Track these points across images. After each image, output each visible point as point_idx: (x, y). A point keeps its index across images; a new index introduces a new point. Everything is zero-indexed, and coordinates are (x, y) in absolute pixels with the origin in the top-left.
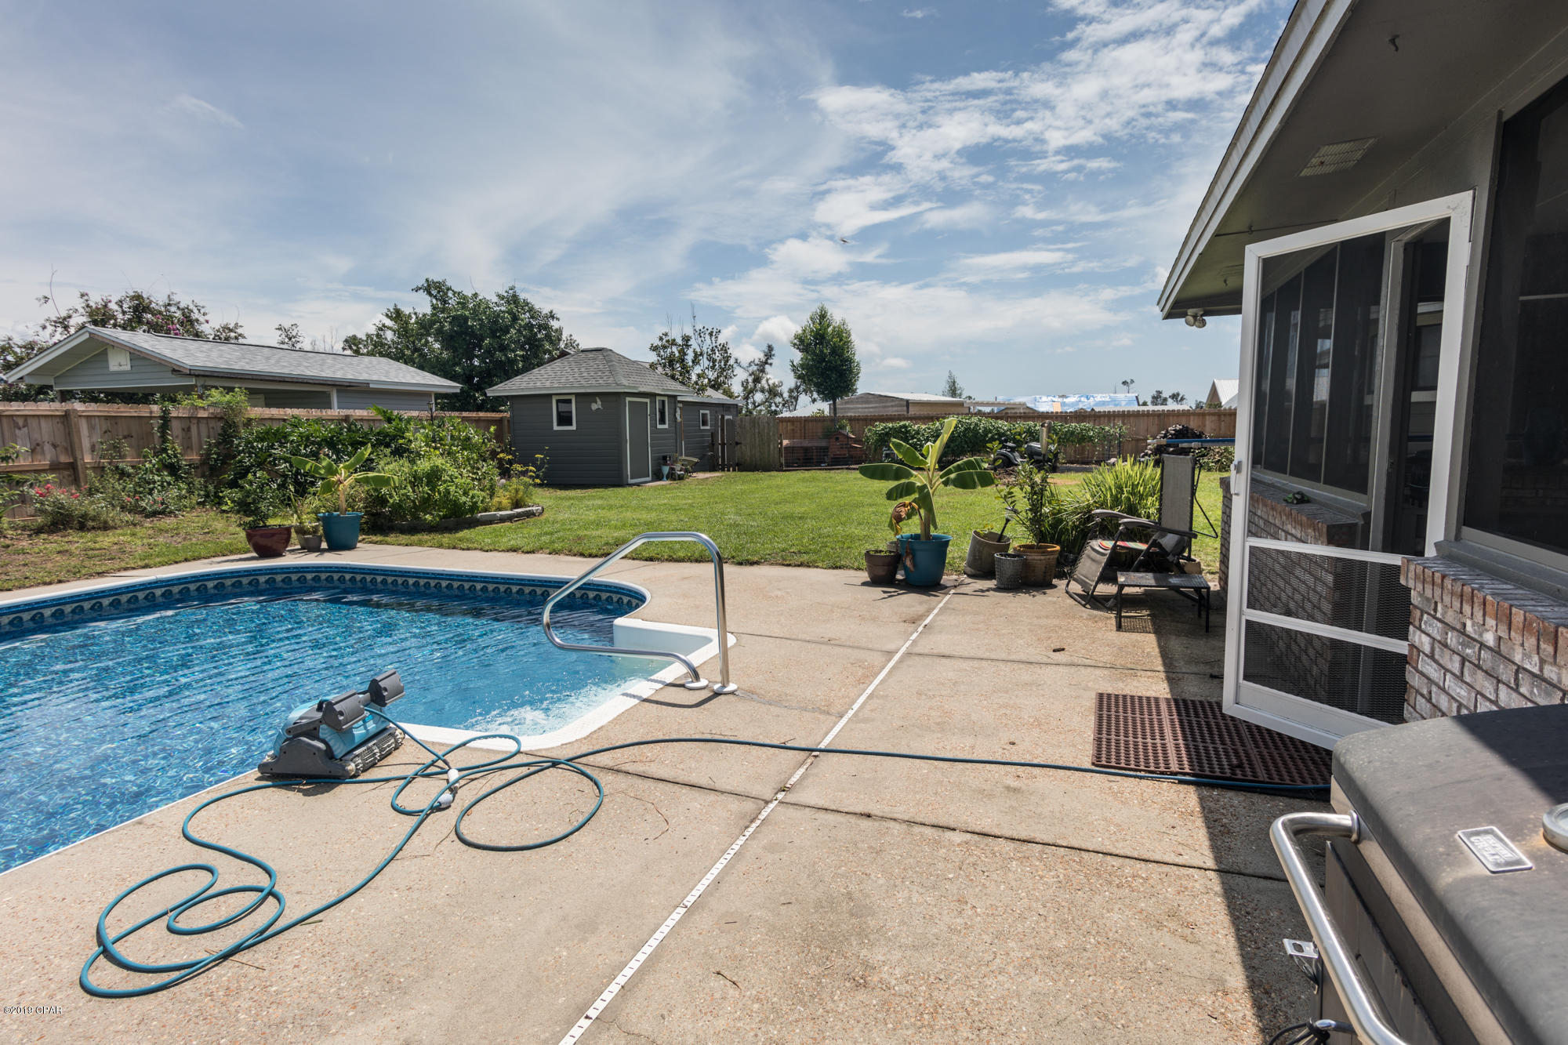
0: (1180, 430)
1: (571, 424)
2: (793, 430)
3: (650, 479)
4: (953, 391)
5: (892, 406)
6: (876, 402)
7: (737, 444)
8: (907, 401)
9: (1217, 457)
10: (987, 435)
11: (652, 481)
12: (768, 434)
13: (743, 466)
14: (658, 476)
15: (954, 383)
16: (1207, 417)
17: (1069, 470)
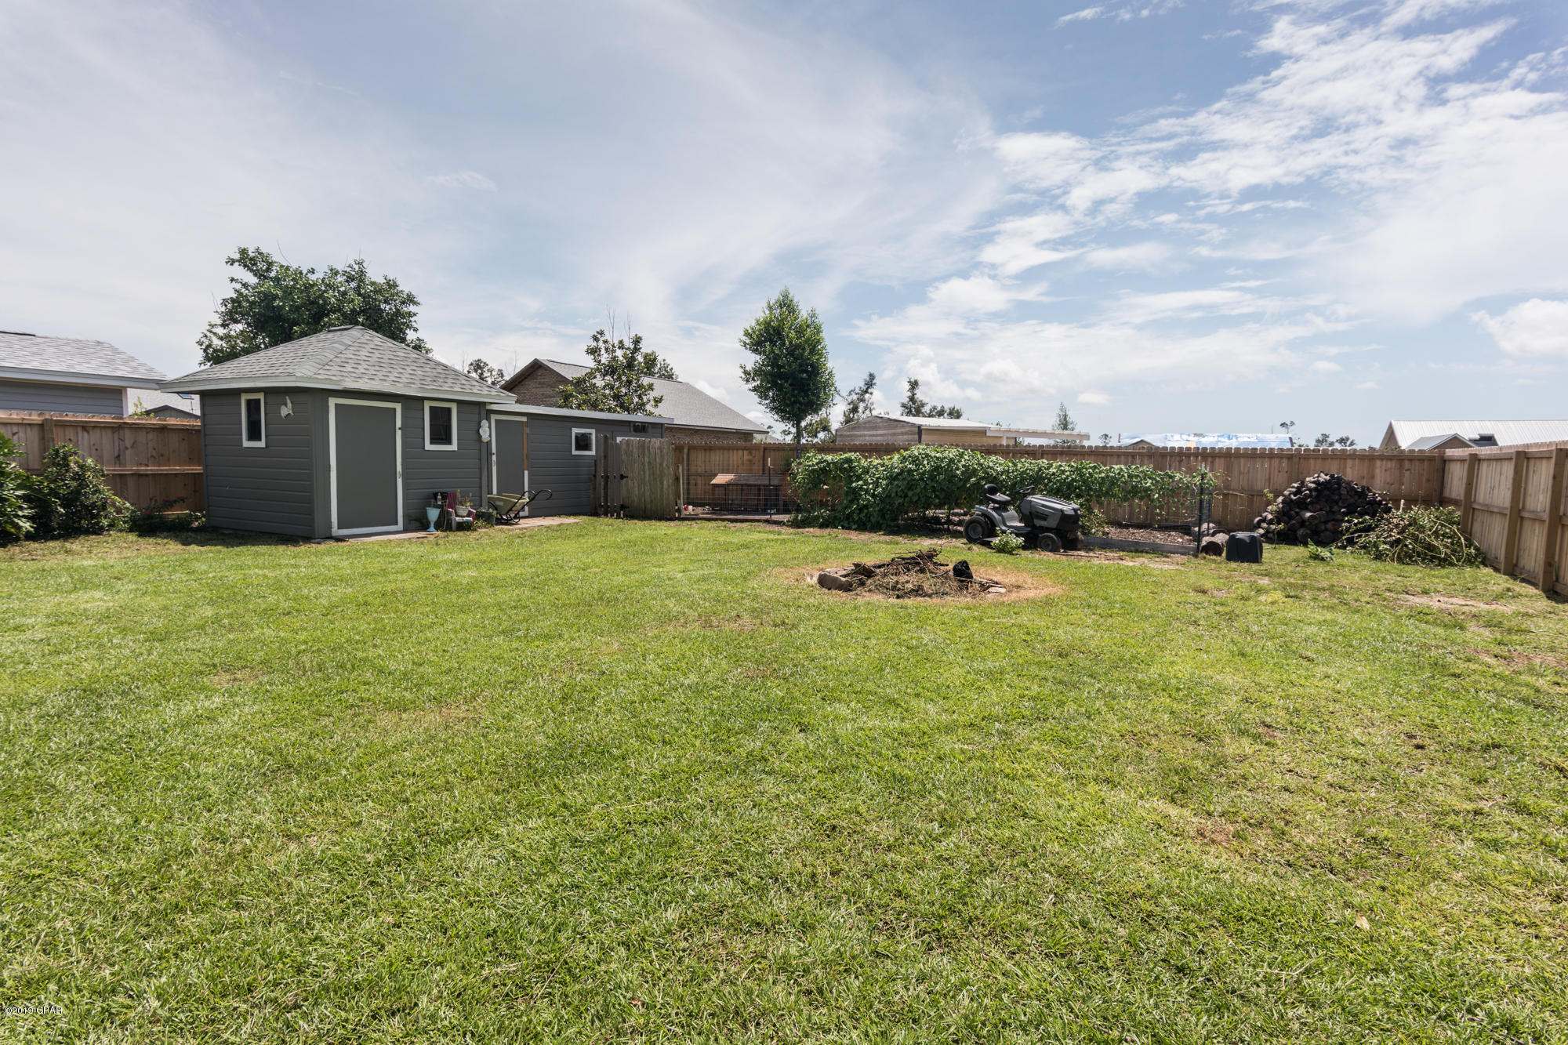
0: (1326, 482)
1: (260, 438)
3: (400, 526)
4: (1065, 424)
5: (902, 434)
6: (885, 428)
7: (622, 477)
8: (919, 427)
9: (1395, 535)
11: (406, 530)
12: (661, 465)
13: (631, 512)
14: (417, 523)
15: (1065, 416)
16: (1378, 463)
17: (1107, 545)
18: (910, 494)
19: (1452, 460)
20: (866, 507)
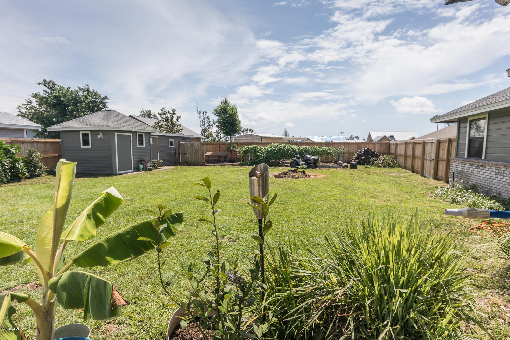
0: (366, 150)
1: (89, 145)
2: (215, 148)
3: (132, 170)
4: (286, 134)
5: (256, 139)
6: (250, 137)
7: (185, 154)
8: (262, 137)
9: (382, 162)
10: (288, 152)
11: (134, 171)
12: (198, 150)
13: (188, 164)
14: (137, 169)
15: (286, 131)
16: (376, 145)
17: (323, 167)
18: (274, 156)
19: (391, 144)
20: (261, 160)
